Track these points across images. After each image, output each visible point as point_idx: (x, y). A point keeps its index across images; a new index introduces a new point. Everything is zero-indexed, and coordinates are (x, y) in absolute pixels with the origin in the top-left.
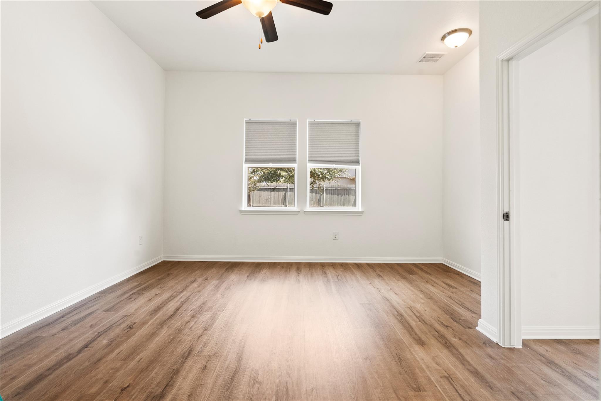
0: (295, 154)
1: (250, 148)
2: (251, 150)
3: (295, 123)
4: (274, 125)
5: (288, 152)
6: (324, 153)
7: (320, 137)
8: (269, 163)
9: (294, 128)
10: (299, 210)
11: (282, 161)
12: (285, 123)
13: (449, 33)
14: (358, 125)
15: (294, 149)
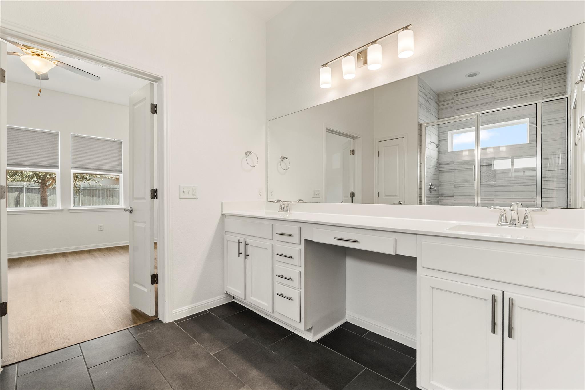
0: (57, 161)
3: (57, 134)
5: (49, 159)
7: (84, 149)
8: (25, 167)
9: (55, 139)
10: (63, 209)
11: (42, 166)
12: (44, 133)
14: (120, 143)
15: (55, 156)
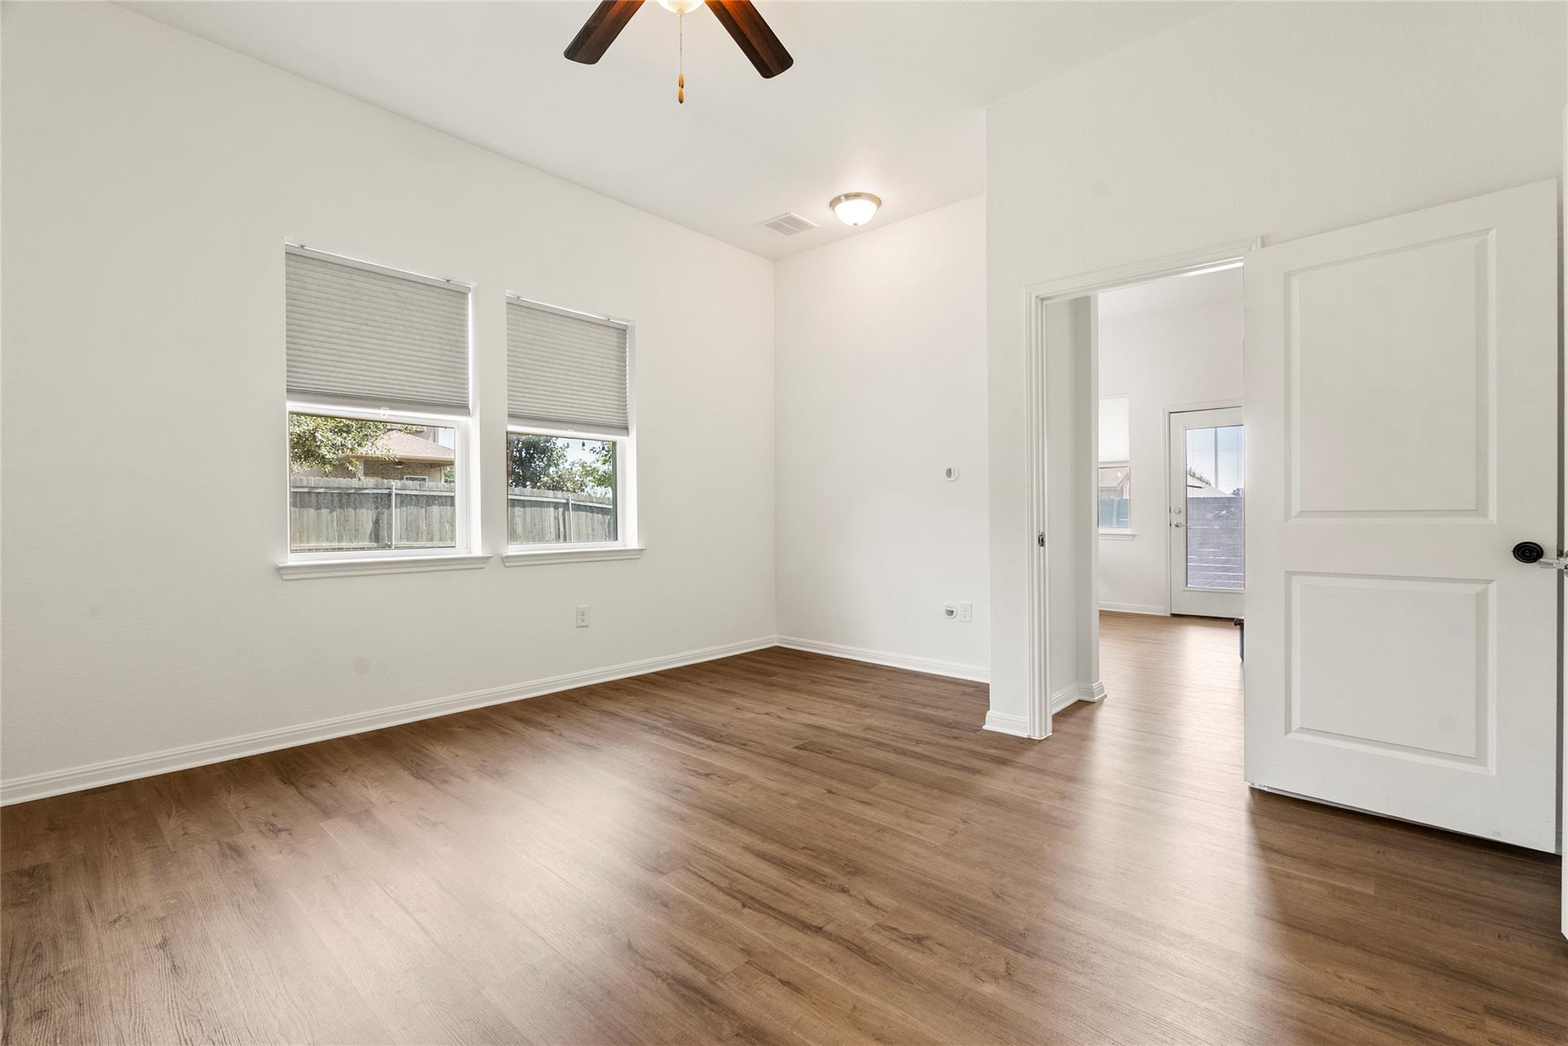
0: (463, 385)
1: (302, 347)
2: (307, 354)
3: (461, 294)
4: (392, 285)
5: (443, 379)
6: (545, 395)
7: (535, 347)
8: (378, 407)
9: (458, 308)
10: (490, 555)
11: (424, 404)
12: (429, 285)
13: (848, 197)
14: (623, 334)
15: (460, 371)
